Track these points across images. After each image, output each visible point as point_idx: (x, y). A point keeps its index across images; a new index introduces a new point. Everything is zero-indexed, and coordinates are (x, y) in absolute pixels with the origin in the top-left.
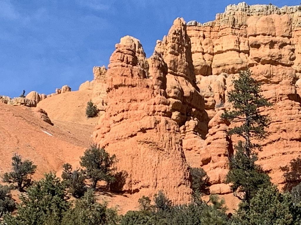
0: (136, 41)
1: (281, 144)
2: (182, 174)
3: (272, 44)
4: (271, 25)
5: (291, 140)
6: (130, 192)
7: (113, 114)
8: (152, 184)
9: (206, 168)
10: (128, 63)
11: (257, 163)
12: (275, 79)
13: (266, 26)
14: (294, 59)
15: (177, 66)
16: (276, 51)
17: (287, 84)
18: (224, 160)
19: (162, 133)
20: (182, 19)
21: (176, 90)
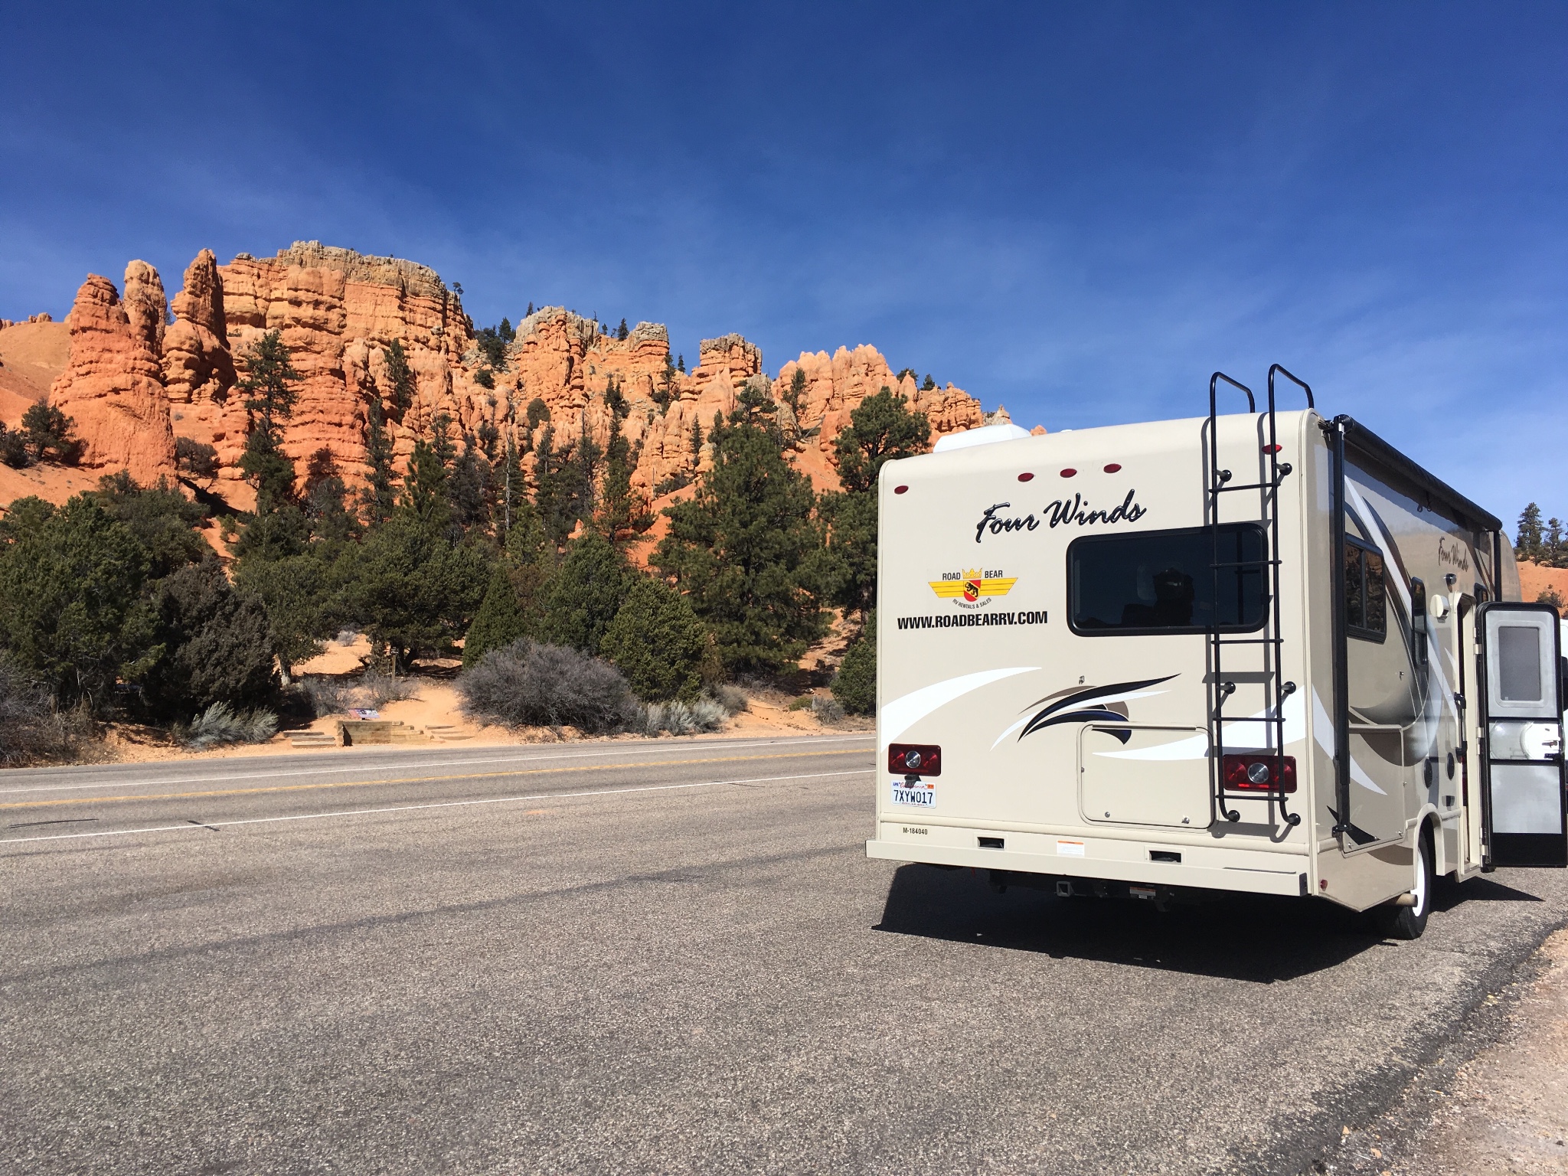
0: (150, 268)
1: (315, 427)
2: (165, 451)
3: (317, 304)
4: (317, 281)
5: (329, 423)
6: (91, 466)
7: (76, 364)
8: (122, 460)
9: (217, 446)
10: (103, 300)
11: (282, 446)
12: (317, 348)
13: (311, 279)
14: (344, 326)
15: (197, 311)
16: (321, 313)
17: (330, 356)
18: (241, 438)
19: (142, 397)
20: (210, 251)
21: (192, 342)
